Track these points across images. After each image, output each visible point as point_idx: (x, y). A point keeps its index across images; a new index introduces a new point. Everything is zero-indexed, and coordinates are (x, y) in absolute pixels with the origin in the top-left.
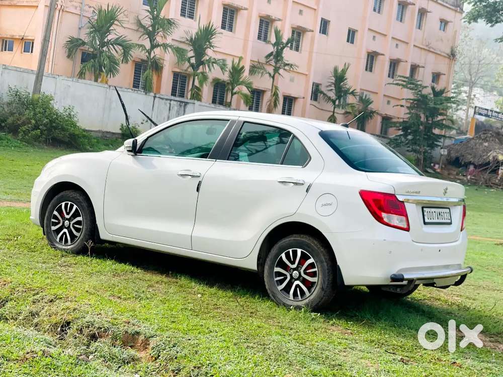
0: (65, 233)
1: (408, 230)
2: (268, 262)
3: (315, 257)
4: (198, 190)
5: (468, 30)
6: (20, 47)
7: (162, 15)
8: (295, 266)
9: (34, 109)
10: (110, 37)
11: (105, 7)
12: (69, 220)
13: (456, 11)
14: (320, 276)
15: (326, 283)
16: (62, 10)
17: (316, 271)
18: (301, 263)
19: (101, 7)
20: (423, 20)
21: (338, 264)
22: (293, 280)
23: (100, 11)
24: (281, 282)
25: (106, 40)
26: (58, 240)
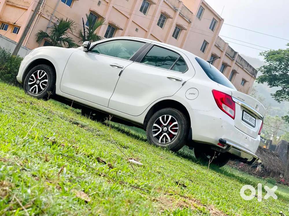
0: (35, 87)
1: (233, 118)
2: (151, 120)
3: (179, 121)
4: (120, 75)
5: (255, 91)
6: (11, 29)
7: (95, 32)
8: (166, 125)
9: (11, 63)
10: (63, 36)
11: (65, 19)
12: (40, 80)
13: (252, 77)
14: (179, 132)
15: (182, 136)
16: (41, 15)
17: (178, 129)
18: (170, 124)
19: (63, 19)
20: (234, 75)
21: (191, 127)
22: (163, 132)
23: (61, 21)
24: (156, 132)
25: (61, 37)
26: (30, 90)
